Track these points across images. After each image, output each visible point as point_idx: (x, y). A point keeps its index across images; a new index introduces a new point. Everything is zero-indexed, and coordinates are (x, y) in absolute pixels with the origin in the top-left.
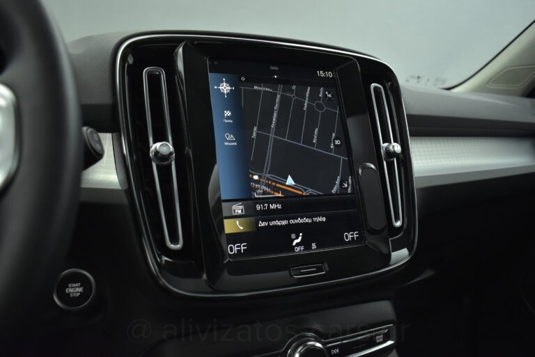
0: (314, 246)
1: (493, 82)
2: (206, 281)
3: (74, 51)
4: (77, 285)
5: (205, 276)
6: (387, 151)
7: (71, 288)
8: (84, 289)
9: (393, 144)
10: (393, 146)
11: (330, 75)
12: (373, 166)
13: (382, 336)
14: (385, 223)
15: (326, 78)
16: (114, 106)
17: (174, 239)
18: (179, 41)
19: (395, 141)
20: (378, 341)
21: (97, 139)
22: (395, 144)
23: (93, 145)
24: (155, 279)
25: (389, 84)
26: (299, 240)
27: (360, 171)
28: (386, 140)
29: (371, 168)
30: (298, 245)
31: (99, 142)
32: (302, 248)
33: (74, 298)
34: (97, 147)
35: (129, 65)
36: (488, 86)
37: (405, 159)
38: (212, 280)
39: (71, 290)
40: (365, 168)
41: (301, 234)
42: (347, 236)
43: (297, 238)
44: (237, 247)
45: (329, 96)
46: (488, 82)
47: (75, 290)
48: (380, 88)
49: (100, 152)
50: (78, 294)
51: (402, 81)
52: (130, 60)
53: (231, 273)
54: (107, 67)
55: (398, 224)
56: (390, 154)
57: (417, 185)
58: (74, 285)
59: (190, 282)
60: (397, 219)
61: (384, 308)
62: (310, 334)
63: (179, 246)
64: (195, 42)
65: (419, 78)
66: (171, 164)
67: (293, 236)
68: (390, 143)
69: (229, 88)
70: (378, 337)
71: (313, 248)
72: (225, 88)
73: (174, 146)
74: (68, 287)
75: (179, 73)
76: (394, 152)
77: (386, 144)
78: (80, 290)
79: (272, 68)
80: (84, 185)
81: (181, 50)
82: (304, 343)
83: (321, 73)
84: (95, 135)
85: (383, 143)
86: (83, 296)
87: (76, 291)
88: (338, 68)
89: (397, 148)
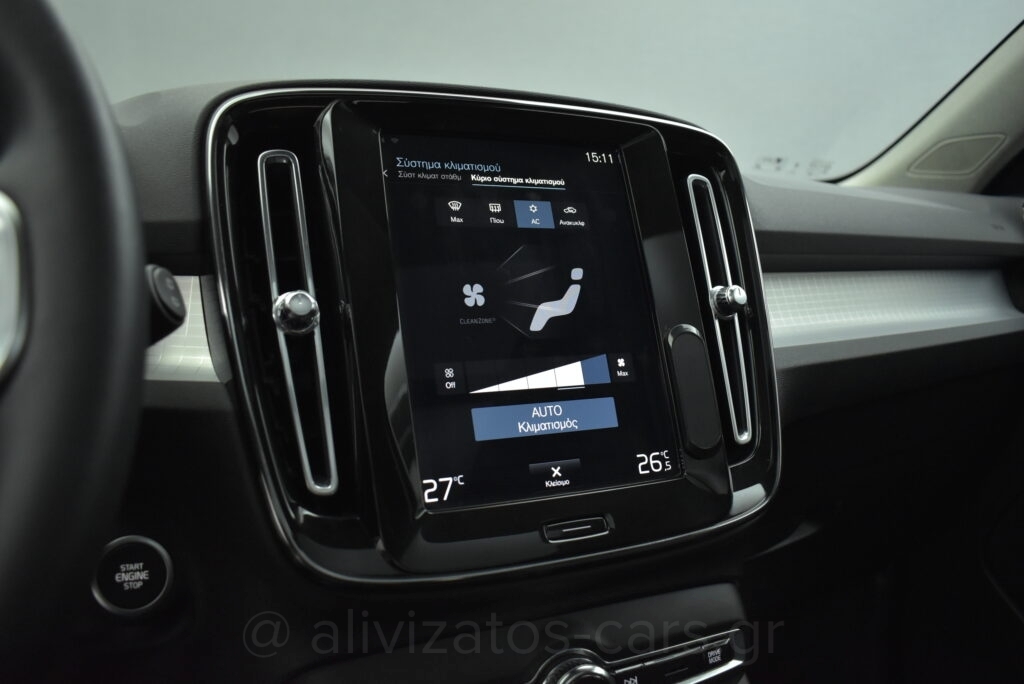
1: (917, 168)
2: (383, 554)
3: (127, 121)
4: (137, 566)
5: (380, 545)
6: (721, 301)
7: (126, 572)
8: (150, 575)
9: (732, 287)
10: (732, 292)
12: (694, 330)
13: (718, 651)
14: (719, 436)
15: (604, 166)
16: (204, 223)
17: (322, 476)
18: (324, 100)
19: (736, 282)
20: (711, 661)
21: (172, 288)
22: (736, 287)
23: (165, 298)
24: (285, 551)
25: (722, 173)
27: (670, 340)
28: (719, 279)
29: (693, 334)
31: (177, 293)
33: (132, 591)
34: (173, 303)
35: (230, 147)
36: (910, 175)
37: (755, 316)
38: (395, 551)
39: (126, 577)
40: (681, 335)
46: (908, 167)
47: (133, 576)
48: (705, 183)
49: (178, 312)
50: (139, 584)
51: (745, 168)
52: (233, 137)
53: (429, 538)
54: (189, 151)
55: (745, 438)
56: (727, 307)
57: (777, 364)
58: (132, 567)
59: (353, 556)
60: (742, 428)
61: (723, 597)
62: (582, 650)
63: (330, 488)
64: (356, 102)
65: (779, 160)
66: (313, 333)
68: (726, 285)
70: (711, 653)
73: (318, 298)
74: (119, 571)
75: (326, 160)
76: (734, 302)
77: (718, 288)
78: (143, 575)
80: (150, 376)
81: (328, 117)
82: (570, 668)
83: (593, 157)
84: (168, 281)
85: (713, 286)
86: (150, 588)
87: (134, 578)
88: (626, 146)
89: (740, 295)
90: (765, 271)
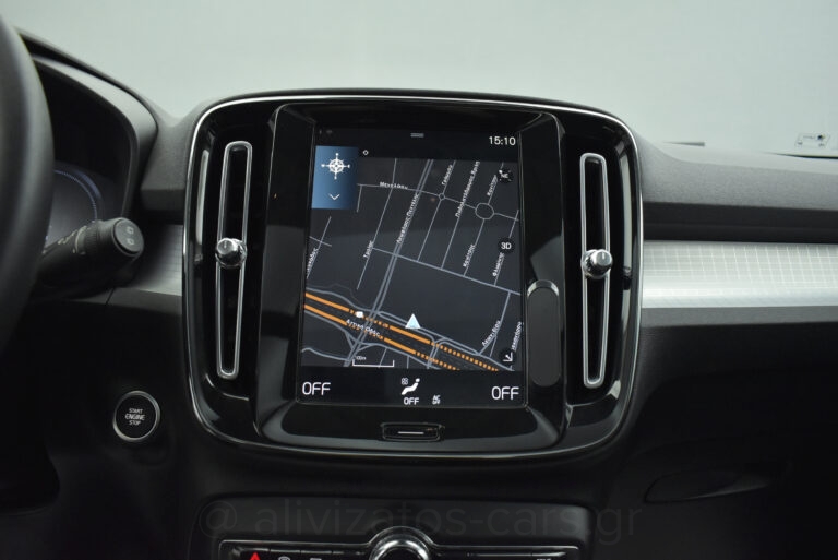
0: (436, 400)
4: (138, 411)
6: (590, 264)
7: (132, 413)
8: (146, 418)
11: (512, 141)
12: (556, 290)
15: (504, 147)
21: (131, 233)
26: (413, 388)
27: (529, 293)
29: (553, 291)
30: (409, 395)
32: (416, 400)
33: (134, 426)
37: (625, 280)
39: (131, 417)
41: (418, 380)
42: (496, 391)
43: (410, 384)
44: (316, 386)
45: (505, 176)
48: (599, 160)
49: (130, 248)
50: (138, 423)
55: (595, 383)
57: (642, 322)
58: (135, 411)
60: (593, 373)
63: (232, 375)
66: (239, 268)
67: (404, 381)
69: (343, 166)
71: (434, 403)
72: (337, 166)
73: (249, 244)
74: (128, 412)
78: (141, 417)
79: (414, 135)
82: (403, 539)
83: (496, 140)
84: (128, 228)
85: (587, 250)
86: (145, 426)
87: (136, 418)
90: (646, 238)
